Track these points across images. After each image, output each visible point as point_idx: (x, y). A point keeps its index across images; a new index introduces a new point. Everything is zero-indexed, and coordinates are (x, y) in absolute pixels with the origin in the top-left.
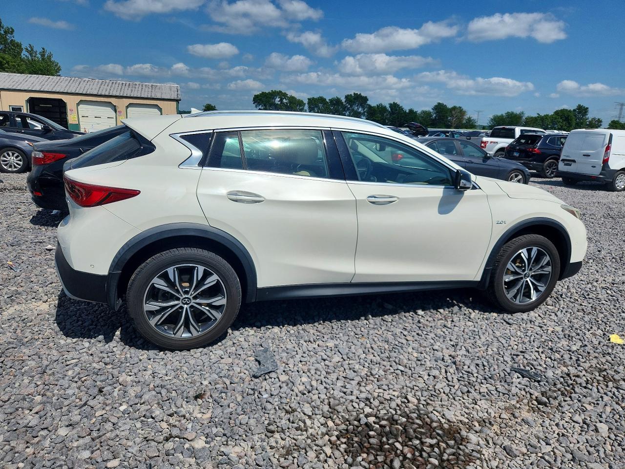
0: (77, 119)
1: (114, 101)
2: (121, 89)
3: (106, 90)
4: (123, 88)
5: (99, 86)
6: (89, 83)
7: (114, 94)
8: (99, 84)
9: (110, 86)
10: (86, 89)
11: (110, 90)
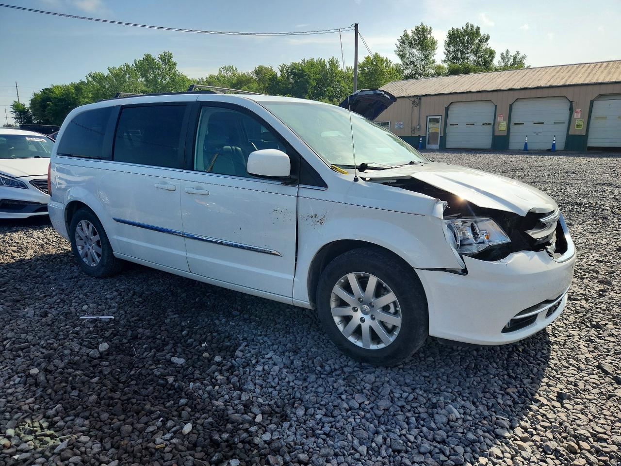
0: (505, 129)
1: (569, 93)
2: (589, 73)
3: (563, 78)
4: (594, 72)
5: (552, 75)
6: (539, 72)
7: (574, 82)
8: (556, 72)
9: (571, 72)
10: (530, 81)
11: (570, 77)
